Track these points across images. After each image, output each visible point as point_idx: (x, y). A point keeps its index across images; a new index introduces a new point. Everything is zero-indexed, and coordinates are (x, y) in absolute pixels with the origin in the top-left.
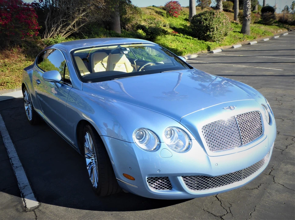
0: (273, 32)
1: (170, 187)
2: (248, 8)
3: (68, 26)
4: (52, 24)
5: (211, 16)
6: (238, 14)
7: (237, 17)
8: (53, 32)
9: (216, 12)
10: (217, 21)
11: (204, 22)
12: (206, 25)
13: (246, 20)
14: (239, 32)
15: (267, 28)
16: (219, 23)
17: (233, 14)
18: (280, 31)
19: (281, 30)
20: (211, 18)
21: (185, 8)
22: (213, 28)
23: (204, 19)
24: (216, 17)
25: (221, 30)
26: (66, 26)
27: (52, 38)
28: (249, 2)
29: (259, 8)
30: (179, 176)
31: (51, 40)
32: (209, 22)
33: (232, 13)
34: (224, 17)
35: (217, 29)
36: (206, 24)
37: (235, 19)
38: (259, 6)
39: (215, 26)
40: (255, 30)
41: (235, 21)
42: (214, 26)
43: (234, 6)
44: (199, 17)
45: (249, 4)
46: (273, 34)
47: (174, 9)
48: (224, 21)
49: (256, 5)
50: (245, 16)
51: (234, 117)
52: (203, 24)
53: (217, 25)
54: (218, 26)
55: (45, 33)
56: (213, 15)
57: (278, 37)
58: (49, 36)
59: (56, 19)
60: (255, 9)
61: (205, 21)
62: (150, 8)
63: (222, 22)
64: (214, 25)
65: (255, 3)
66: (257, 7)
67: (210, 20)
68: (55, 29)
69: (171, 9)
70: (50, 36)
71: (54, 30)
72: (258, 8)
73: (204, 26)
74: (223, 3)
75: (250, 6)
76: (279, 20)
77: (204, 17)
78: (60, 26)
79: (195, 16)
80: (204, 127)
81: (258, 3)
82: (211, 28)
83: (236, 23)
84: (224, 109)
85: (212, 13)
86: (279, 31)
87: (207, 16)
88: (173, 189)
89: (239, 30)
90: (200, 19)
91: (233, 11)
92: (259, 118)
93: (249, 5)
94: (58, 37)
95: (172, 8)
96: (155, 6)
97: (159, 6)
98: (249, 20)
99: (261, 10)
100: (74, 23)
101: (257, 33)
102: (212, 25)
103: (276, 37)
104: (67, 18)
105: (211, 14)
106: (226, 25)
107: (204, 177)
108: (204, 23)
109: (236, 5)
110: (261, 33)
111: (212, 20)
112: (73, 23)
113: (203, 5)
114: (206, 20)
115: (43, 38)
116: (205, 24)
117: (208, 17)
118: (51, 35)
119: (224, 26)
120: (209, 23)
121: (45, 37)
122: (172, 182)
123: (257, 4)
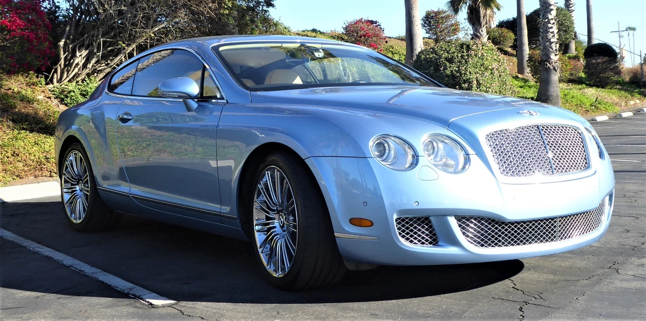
0: (616, 104)
1: (434, 240)
2: (552, 40)
3: (116, 56)
4: (77, 49)
5: (463, 52)
6: (526, 58)
7: (525, 64)
8: (76, 70)
9: (474, 44)
10: (479, 64)
11: (445, 66)
12: (452, 74)
13: (548, 70)
14: (532, 99)
15: (603, 94)
16: (483, 69)
17: (515, 59)
18: (636, 103)
19: (638, 101)
20: (462, 56)
21: (392, 39)
22: (468, 81)
23: (446, 59)
24: (476, 55)
25: (489, 88)
26: (110, 56)
27: (74, 83)
28: (552, 28)
29: (579, 49)
30: (450, 215)
31: (71, 88)
32: (459, 67)
33: (512, 57)
34: (495, 57)
35: (479, 84)
36: (452, 71)
37: (521, 70)
38: (579, 43)
39: (473, 77)
40: (572, 98)
41: (520, 76)
42: (471, 77)
43: (515, 40)
44: (434, 55)
45: (552, 32)
46: (617, 109)
47: (369, 37)
48: (495, 65)
49: (570, 42)
50: (544, 59)
51: (538, 127)
52: (444, 70)
53: (478, 75)
54: (480, 78)
55: (56, 71)
56: (468, 51)
57: (630, 114)
58: (67, 77)
59: (87, 37)
60: (569, 51)
61: (448, 64)
62: (305, 33)
63: (490, 67)
64: (470, 73)
65: (568, 36)
66: (573, 46)
67: (460, 62)
68: (83, 61)
69: (361, 37)
70: (68, 79)
71: (81, 64)
72: (576, 49)
73: (448, 76)
74: (488, 33)
75: (557, 36)
76: (630, 79)
77: (447, 54)
78: (95, 54)
79: (421, 52)
80: (488, 135)
81: (575, 36)
82: (465, 82)
83: (523, 79)
84: (519, 113)
85: (465, 46)
86: (632, 102)
87: (453, 53)
88: (440, 243)
89: (532, 93)
90: (436, 59)
91: (514, 52)
92: (581, 140)
93: (552, 35)
94: (88, 82)
95: (364, 36)
96: (319, 31)
97: (329, 32)
98: (554, 69)
99: (585, 53)
100: (133, 50)
101: (577, 105)
102: (466, 74)
103: (625, 115)
104: (115, 36)
105: (462, 47)
106: (500, 76)
107: (493, 221)
108: (445, 68)
109: (521, 35)
110: (588, 104)
111: (466, 61)
112: (131, 49)
113: (439, 34)
114: (451, 61)
115: (51, 81)
116: (448, 72)
117: (456, 54)
118: (71, 76)
119: (496, 79)
120: (459, 70)
121: (55, 80)
122: (437, 231)
123: (574, 39)
